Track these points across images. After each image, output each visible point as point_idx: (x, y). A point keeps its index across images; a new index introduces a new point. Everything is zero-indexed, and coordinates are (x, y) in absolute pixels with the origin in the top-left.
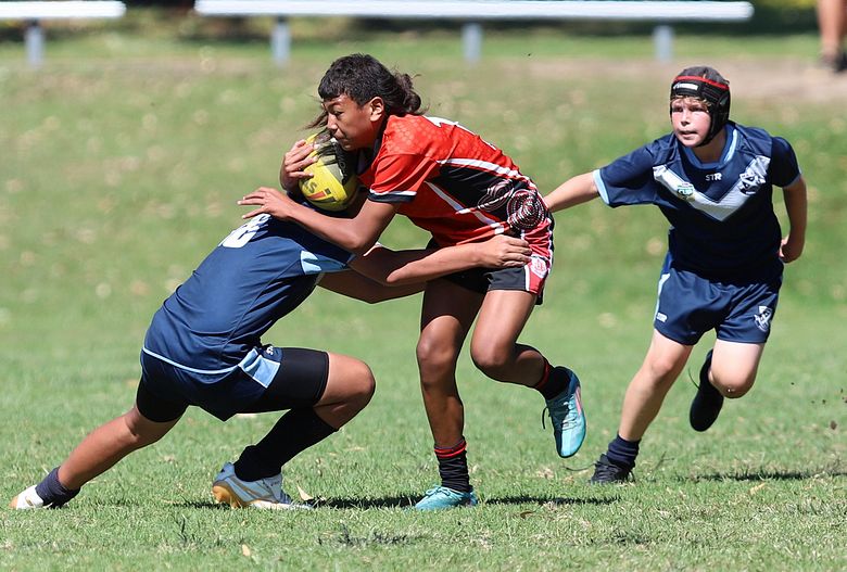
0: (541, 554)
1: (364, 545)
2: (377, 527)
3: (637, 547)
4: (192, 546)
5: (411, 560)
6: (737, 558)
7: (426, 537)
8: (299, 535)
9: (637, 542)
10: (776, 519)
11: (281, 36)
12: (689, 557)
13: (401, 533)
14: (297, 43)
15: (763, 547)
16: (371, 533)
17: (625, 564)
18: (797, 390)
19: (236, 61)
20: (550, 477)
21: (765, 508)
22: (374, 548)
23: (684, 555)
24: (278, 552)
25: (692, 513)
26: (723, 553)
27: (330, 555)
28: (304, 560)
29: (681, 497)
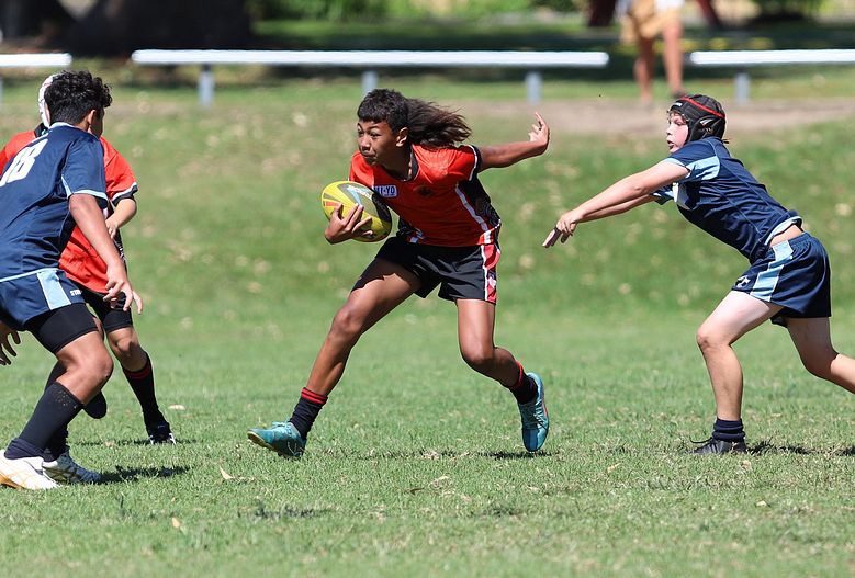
0: (429, 524)
1: (277, 518)
2: (288, 502)
3: (511, 518)
4: (129, 519)
5: (316, 531)
6: (596, 528)
7: (330, 510)
8: (221, 509)
9: (511, 514)
10: (629, 494)
11: (206, 82)
12: (555, 527)
13: (309, 508)
14: (219, 88)
15: (618, 518)
16: (283, 508)
17: (500, 533)
18: (648, 383)
19: (168, 103)
20: (436, 458)
21: (620, 484)
22: (286, 520)
23: (551, 525)
24: (203, 524)
25: (558, 489)
26: (584, 523)
27: (248, 526)
28: (226, 531)
29: (548, 475)
